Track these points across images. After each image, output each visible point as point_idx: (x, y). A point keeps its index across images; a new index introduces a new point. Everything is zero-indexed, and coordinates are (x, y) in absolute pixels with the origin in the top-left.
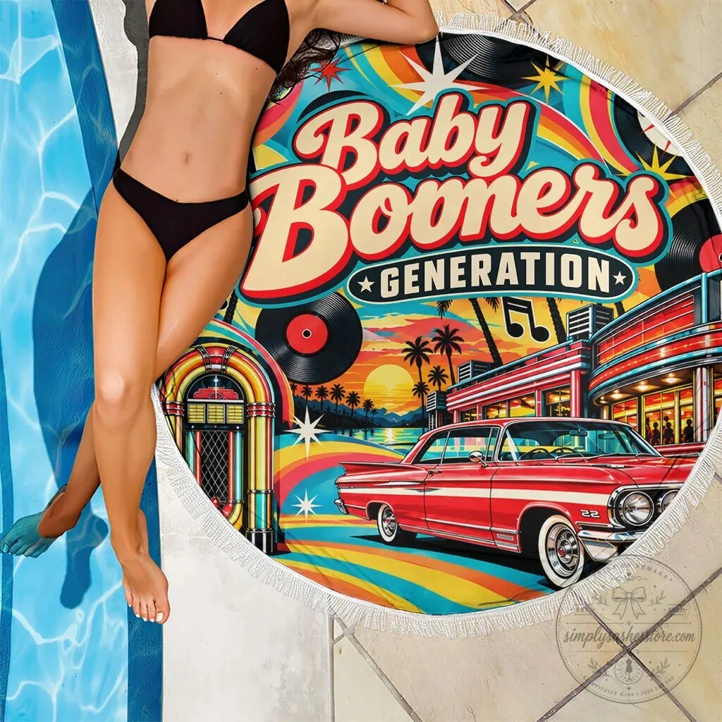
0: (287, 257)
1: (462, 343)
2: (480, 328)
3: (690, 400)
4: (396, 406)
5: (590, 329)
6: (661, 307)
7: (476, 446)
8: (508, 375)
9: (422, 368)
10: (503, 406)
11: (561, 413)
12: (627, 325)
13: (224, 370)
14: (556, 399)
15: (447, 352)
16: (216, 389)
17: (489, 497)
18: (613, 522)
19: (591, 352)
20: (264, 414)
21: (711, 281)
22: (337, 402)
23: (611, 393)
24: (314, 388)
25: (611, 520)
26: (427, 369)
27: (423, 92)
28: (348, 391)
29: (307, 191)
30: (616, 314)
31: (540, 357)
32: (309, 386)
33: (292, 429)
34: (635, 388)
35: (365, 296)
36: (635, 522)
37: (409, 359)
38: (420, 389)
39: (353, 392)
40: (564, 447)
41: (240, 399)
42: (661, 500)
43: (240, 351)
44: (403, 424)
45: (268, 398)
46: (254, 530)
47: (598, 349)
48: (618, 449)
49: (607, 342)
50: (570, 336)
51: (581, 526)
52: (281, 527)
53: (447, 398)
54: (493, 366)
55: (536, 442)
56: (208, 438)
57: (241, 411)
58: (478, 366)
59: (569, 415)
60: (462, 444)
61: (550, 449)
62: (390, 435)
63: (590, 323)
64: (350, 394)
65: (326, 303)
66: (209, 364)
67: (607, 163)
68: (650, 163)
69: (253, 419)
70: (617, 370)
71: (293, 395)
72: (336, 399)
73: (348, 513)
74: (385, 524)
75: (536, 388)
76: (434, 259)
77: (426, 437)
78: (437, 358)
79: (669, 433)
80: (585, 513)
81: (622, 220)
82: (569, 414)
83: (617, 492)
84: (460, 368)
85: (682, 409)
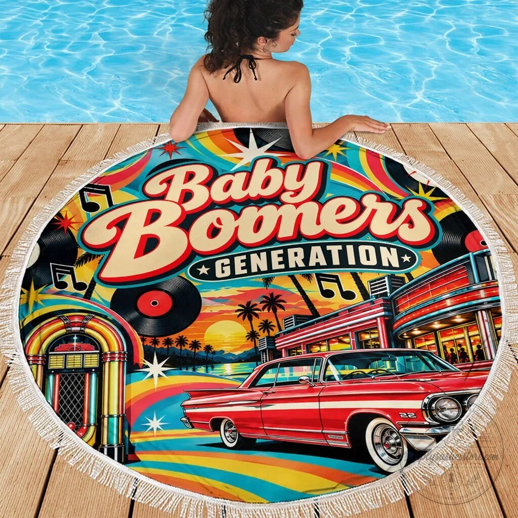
0: (137, 255)
1: (285, 304)
2: (299, 293)
3: (477, 332)
4: (233, 348)
5: (388, 290)
6: (442, 274)
7: (303, 372)
8: (325, 323)
9: (253, 322)
10: (323, 344)
11: (373, 346)
12: (417, 287)
13: (83, 330)
14: (367, 337)
15: (273, 310)
16: (75, 344)
17: (318, 408)
18: (428, 420)
19: (391, 305)
20: (117, 359)
21: (477, 257)
22: (181, 348)
23: (412, 330)
24: (161, 340)
25: (426, 419)
26: (257, 322)
27: (243, 158)
28: (190, 340)
29: (154, 216)
30: (407, 280)
31: (350, 310)
32: (157, 338)
33: (142, 368)
34: (431, 326)
35: (203, 277)
36: (447, 419)
37: (242, 316)
38: (252, 335)
39: (195, 340)
40: (378, 369)
41: (95, 350)
42: (466, 402)
43: (97, 317)
44: (239, 360)
45: (121, 348)
46: (106, 446)
47: (396, 303)
48: (424, 367)
49: (403, 298)
50: (372, 296)
51: (402, 425)
52: (132, 442)
53: (275, 340)
54: (311, 317)
55: (354, 367)
56: (66, 379)
57: (97, 358)
58: (299, 318)
60: (291, 371)
61: (367, 371)
62: (228, 368)
63: (387, 286)
64: (192, 342)
65: (171, 283)
66: (70, 327)
67: (385, 193)
68: (417, 192)
69: (107, 364)
70: (414, 315)
71: (143, 345)
72: (181, 346)
73: (193, 427)
74: (227, 434)
75: (350, 330)
76: (258, 253)
77: (259, 368)
78: (266, 314)
79: (464, 355)
80: (403, 415)
81: (402, 224)
82: (379, 346)
83: (428, 398)
84: (285, 320)
85: (471, 338)
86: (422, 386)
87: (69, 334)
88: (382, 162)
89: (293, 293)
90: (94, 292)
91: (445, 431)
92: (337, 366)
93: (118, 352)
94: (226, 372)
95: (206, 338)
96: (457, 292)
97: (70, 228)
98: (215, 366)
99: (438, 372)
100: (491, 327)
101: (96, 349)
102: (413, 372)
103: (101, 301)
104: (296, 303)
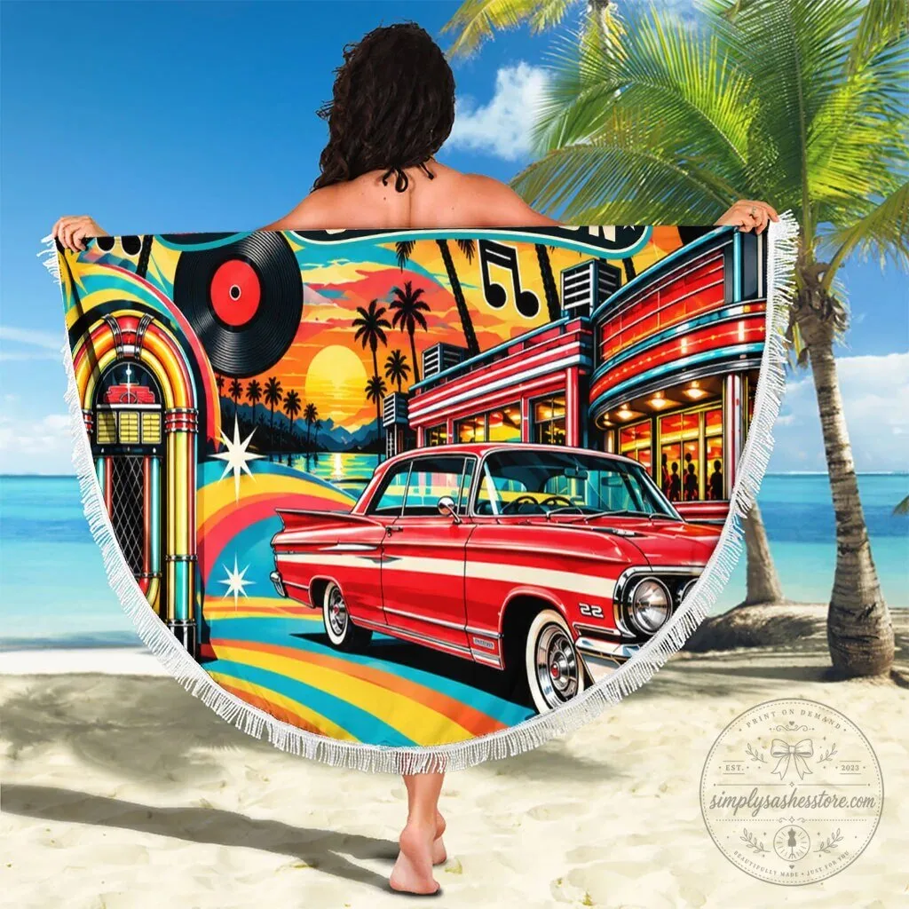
1: (428, 313)
2: (450, 288)
3: (718, 429)
4: (345, 415)
5: (590, 300)
6: (682, 270)
7: (444, 488)
8: (486, 371)
9: (377, 353)
10: (480, 423)
11: (554, 437)
12: (638, 297)
13: (138, 354)
15: (408, 328)
16: (129, 386)
17: (463, 575)
18: (620, 628)
19: (592, 338)
20: (184, 428)
22: (272, 407)
23: (618, 409)
24: (245, 384)
25: (618, 623)
26: (383, 354)
28: (285, 390)
30: (624, 277)
31: (527, 342)
32: (239, 381)
33: (219, 452)
34: (649, 403)
36: (648, 628)
37: (361, 337)
38: (375, 388)
39: (293, 391)
40: (558, 495)
41: (156, 402)
42: (681, 593)
43: (156, 322)
44: (353, 447)
45: (189, 400)
47: (600, 334)
48: (627, 505)
49: (612, 323)
50: (565, 310)
51: (581, 630)
53: (408, 405)
54: (467, 354)
55: (523, 486)
58: (450, 354)
59: (564, 444)
60: (429, 483)
61: (540, 498)
63: (591, 290)
64: (288, 394)
65: (259, 243)
66: (121, 345)
69: (172, 436)
70: (625, 370)
71: (220, 396)
72: (272, 402)
73: (286, 595)
74: (333, 616)
75: (522, 394)
77: (383, 469)
78: (396, 336)
79: (691, 479)
80: (585, 608)
82: (561, 440)
83: (625, 576)
84: (426, 355)
85: (708, 443)
86: (622, 547)
87: (120, 361)
89: (441, 288)
90: (150, 258)
92: (497, 479)
93: (186, 410)
95: (308, 387)
96: (701, 321)
98: (319, 457)
99: (647, 516)
102: (607, 510)
103: (160, 281)
104: (445, 314)
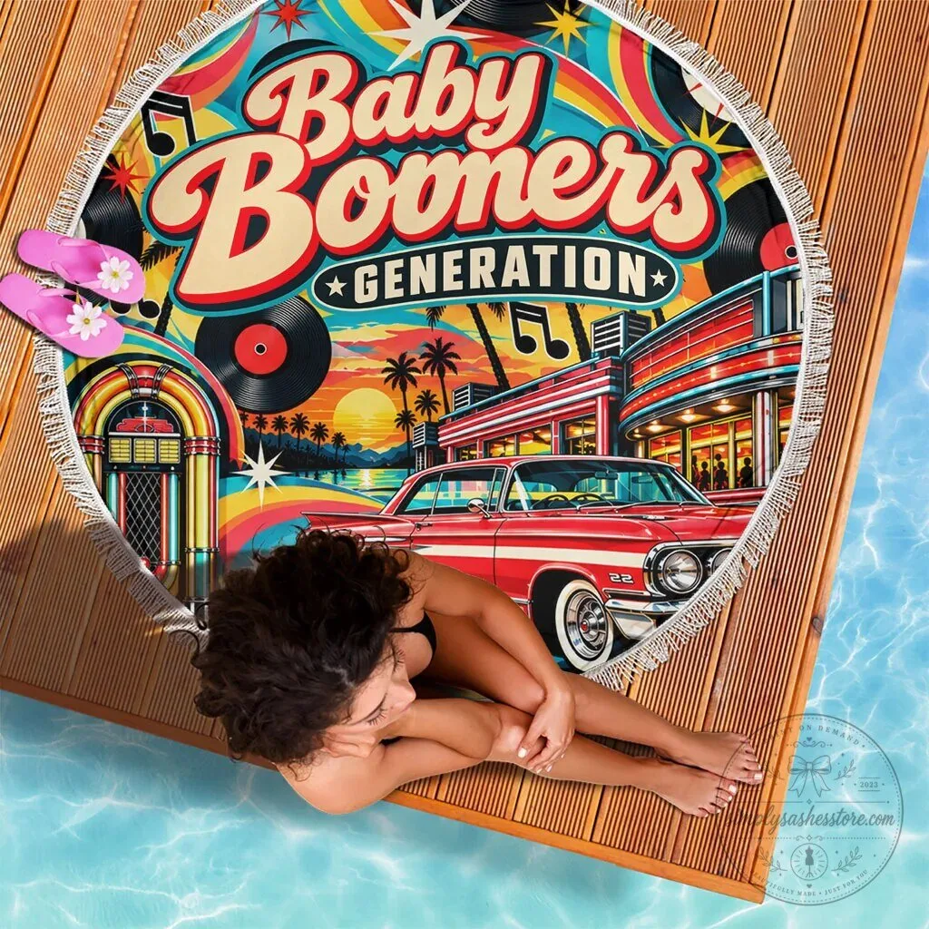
86: (651, 529)
87: (135, 400)
88: (646, 60)
89: (472, 341)
90: (169, 320)
91: (671, 608)
92: (526, 483)
93: (207, 438)
94: (363, 484)
95: (335, 419)
96: (731, 352)
97: (130, 188)
99: (678, 504)
100: (773, 426)
101: (176, 431)
102: (639, 501)
103: (180, 339)
104: (475, 361)
